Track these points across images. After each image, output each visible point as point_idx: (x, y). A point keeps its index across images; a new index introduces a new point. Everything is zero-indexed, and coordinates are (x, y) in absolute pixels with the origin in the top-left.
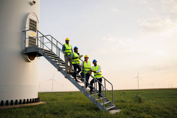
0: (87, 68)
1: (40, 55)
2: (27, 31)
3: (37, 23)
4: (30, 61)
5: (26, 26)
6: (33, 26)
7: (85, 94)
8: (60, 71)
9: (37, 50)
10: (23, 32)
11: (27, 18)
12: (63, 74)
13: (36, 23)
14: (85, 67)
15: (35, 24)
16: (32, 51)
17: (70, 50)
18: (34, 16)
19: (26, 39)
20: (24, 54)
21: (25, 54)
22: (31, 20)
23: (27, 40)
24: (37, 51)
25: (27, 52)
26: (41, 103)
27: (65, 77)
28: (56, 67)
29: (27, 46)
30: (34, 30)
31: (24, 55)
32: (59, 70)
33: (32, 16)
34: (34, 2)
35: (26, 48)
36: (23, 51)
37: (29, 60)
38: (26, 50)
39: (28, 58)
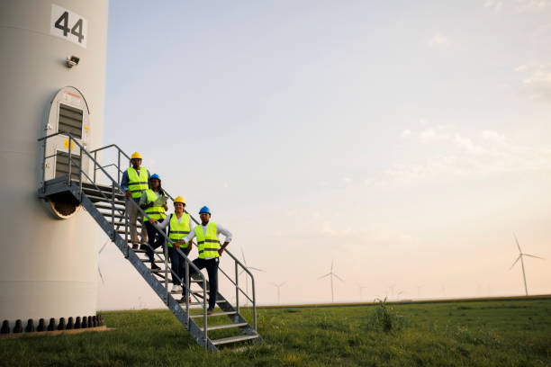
0: (176, 232)
2: (48, 139)
3: (85, 113)
4: (61, 216)
5: (49, 125)
6: (72, 121)
8: (114, 241)
9: (68, 189)
11: (51, 102)
12: (121, 250)
13: (82, 114)
14: (172, 229)
15: (77, 117)
17: (144, 183)
18: (73, 95)
19: (45, 158)
20: (42, 198)
21: (46, 199)
22: (63, 108)
24: (69, 191)
25: (48, 193)
26: (104, 328)
27: (125, 257)
33: (70, 97)
34: (76, 60)
37: (58, 213)
38: (45, 188)
39: (53, 208)
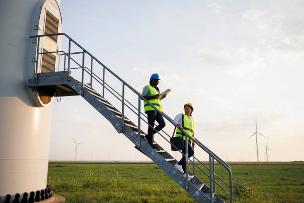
1: (73, 93)
2: (41, 38)
3: (60, 22)
5: (40, 26)
6: (52, 27)
7: (187, 187)
8: (123, 133)
9: (66, 82)
10: (30, 37)
11: (41, 8)
12: (132, 140)
13: (58, 23)
15: (54, 23)
16: (53, 84)
18: (52, 4)
19: (38, 54)
21: (33, 89)
22: (48, 14)
25: (41, 84)
27: (136, 147)
29: (40, 70)
30: (53, 36)
31: (30, 90)
33: (52, 6)
35: (38, 74)
36: (30, 80)
37: (41, 101)
38: (38, 79)
39: (38, 97)
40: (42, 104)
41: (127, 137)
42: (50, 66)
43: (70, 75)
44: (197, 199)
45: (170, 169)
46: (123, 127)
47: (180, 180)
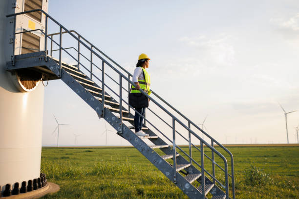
1: (51, 76)
2: (17, 16)
5: (17, 3)
6: (34, 5)
7: (175, 179)
8: (104, 117)
9: (44, 64)
10: (7, 16)
12: (113, 126)
13: (41, 1)
16: (31, 66)
19: (15, 34)
20: (9, 71)
21: (13, 72)
23: (18, 38)
24: (45, 66)
25: (18, 67)
28: (94, 107)
29: (18, 52)
31: (10, 74)
32: (101, 116)
35: (16, 56)
36: (8, 63)
37: (22, 86)
38: (15, 62)
39: (19, 81)
40: (25, 89)
41: (108, 122)
42: (34, 48)
43: (47, 55)
44: (187, 193)
45: (155, 158)
46: (102, 111)
47: (168, 171)
